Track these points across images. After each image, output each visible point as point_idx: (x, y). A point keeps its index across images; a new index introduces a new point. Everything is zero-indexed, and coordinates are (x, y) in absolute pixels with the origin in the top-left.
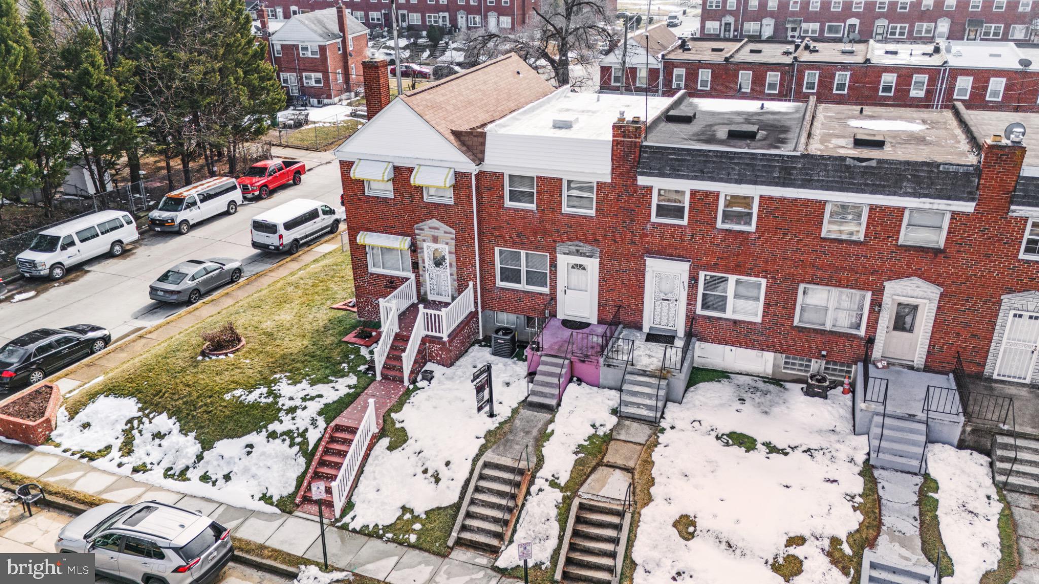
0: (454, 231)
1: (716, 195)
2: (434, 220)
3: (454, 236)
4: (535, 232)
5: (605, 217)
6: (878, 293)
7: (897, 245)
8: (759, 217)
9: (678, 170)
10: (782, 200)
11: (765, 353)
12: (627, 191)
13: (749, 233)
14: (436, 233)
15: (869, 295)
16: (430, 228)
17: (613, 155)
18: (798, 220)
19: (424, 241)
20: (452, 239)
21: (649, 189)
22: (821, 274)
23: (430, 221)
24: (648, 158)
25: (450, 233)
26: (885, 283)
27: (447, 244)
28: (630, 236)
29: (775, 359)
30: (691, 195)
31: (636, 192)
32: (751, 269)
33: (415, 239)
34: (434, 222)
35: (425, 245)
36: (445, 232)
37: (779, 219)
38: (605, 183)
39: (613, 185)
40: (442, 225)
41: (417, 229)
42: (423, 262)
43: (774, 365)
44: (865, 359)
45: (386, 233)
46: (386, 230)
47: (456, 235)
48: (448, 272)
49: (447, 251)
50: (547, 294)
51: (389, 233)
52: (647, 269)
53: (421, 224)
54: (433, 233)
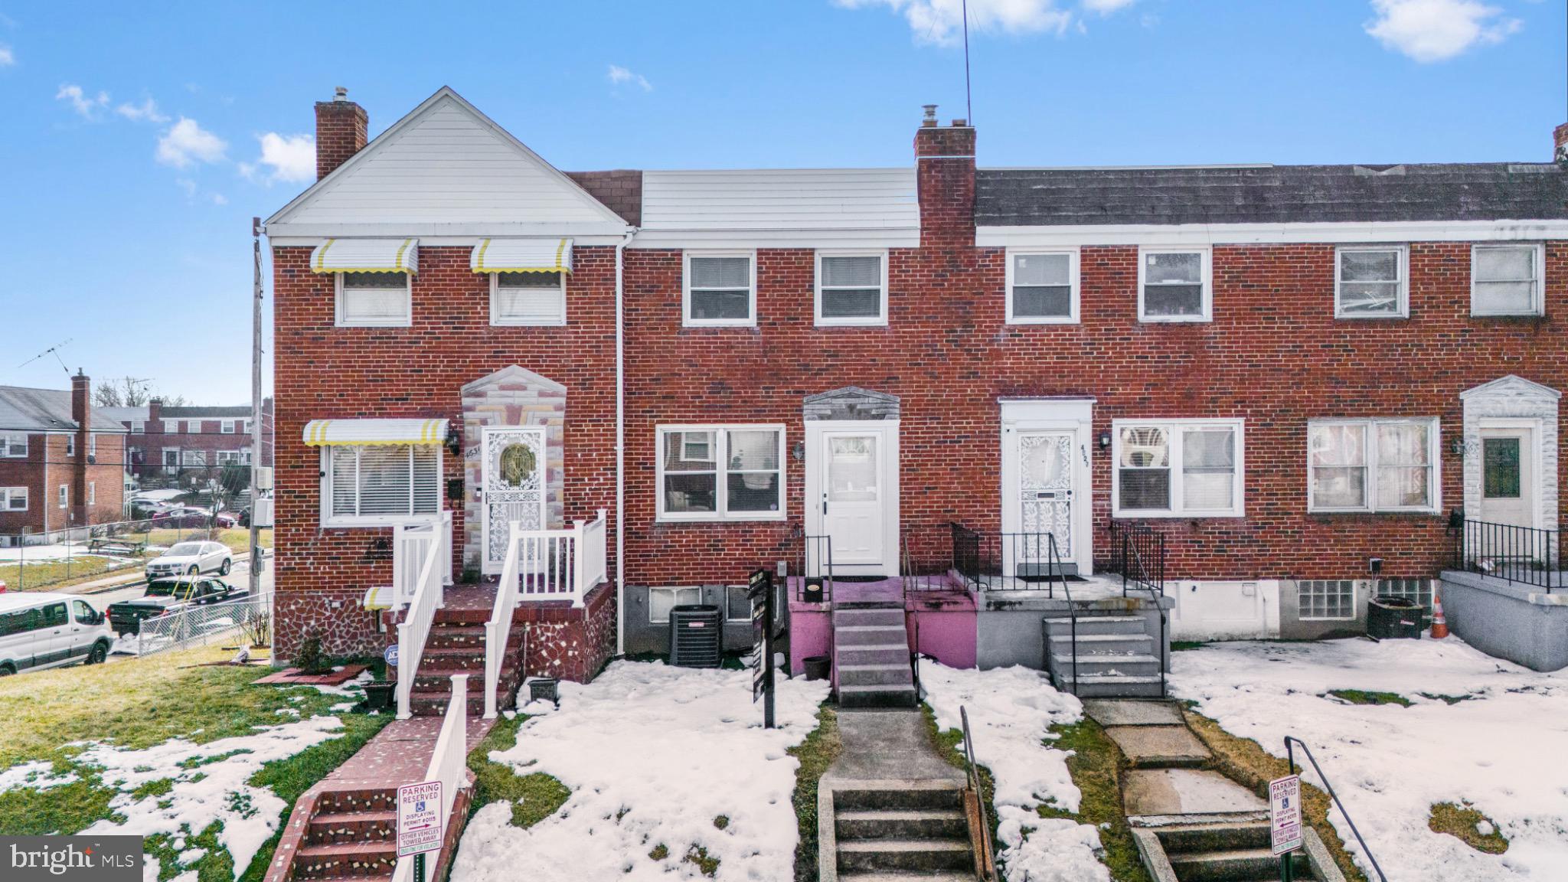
0: (564, 389)
1: (1130, 254)
2: (514, 367)
3: (563, 401)
4: (755, 375)
5: (909, 324)
6: (1452, 418)
7: (1468, 317)
8: (1217, 291)
9: (1056, 209)
10: (1257, 252)
11: (1260, 582)
12: (953, 262)
13: (1202, 324)
14: (517, 398)
15: (1435, 427)
16: (503, 388)
17: (920, 191)
18: (1290, 288)
19: (484, 422)
20: (558, 408)
21: (998, 254)
22: (1346, 392)
23: (503, 371)
24: (992, 193)
25: (553, 395)
26: (1462, 395)
27: (544, 422)
28: (965, 359)
29: (1282, 594)
30: (1084, 258)
31: (972, 263)
32: (1214, 400)
33: (461, 421)
34: (516, 373)
35: (485, 433)
36: (542, 394)
37: (1255, 291)
38: (908, 251)
39: (924, 254)
40: (536, 376)
41: (468, 395)
42: (478, 476)
43: (1282, 609)
44: (1457, 562)
45: (381, 416)
46: (381, 410)
47: (570, 396)
48: (542, 492)
49: (543, 440)
50: (781, 524)
51: (389, 416)
52: (1004, 427)
53: (479, 381)
54: (509, 401)
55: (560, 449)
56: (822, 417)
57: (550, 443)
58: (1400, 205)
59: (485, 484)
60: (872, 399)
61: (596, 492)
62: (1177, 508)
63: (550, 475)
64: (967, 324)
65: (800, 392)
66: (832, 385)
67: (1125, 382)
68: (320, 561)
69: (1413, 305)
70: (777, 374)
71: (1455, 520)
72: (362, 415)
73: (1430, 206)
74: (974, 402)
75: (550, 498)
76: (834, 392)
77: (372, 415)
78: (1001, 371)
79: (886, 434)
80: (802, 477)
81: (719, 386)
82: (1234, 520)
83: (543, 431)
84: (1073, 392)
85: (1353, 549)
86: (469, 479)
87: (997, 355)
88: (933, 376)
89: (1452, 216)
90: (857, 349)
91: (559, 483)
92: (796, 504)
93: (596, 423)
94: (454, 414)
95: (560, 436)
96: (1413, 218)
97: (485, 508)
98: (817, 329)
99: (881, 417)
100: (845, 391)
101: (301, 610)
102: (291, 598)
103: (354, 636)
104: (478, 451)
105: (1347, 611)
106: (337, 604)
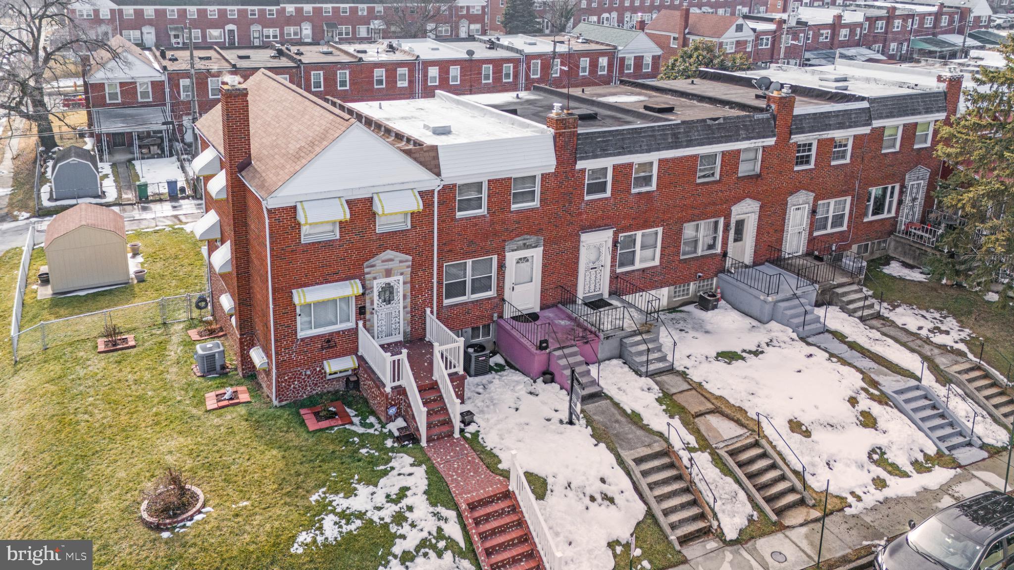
0: (410, 258)
1: (631, 165)
2: (388, 251)
3: (410, 263)
4: (486, 236)
5: (548, 205)
6: (728, 216)
7: (738, 178)
8: (659, 177)
9: (606, 150)
10: (674, 160)
11: (663, 289)
12: (566, 177)
13: (652, 191)
14: (389, 265)
15: (722, 221)
16: (383, 261)
17: (555, 146)
19: (375, 278)
20: (408, 267)
21: (583, 171)
22: (697, 212)
23: (383, 254)
24: (582, 144)
25: (407, 261)
26: (732, 208)
27: (402, 274)
28: (569, 217)
29: (669, 292)
30: (614, 169)
31: (573, 176)
32: (653, 222)
33: (366, 279)
34: (389, 254)
35: (375, 282)
36: (401, 262)
37: (672, 176)
38: (549, 174)
39: (556, 174)
40: (398, 254)
41: (368, 267)
42: (372, 303)
43: (669, 298)
44: (723, 270)
45: (326, 283)
46: (326, 279)
47: (413, 260)
48: (401, 305)
49: (401, 282)
50: (495, 298)
51: (330, 282)
52: (581, 244)
53: (372, 260)
54: (386, 267)
55: (409, 285)
56: (513, 251)
57: (405, 283)
58: (722, 137)
59: (375, 306)
60: (532, 239)
61: (424, 301)
62: (638, 265)
63: (405, 297)
64: (570, 203)
65: (504, 241)
66: (517, 236)
67: (624, 218)
68: (299, 354)
69: (721, 175)
70: (496, 234)
71: (725, 254)
72: (318, 284)
73: (731, 136)
74: (571, 235)
75: (404, 307)
76: (517, 239)
77: (322, 283)
78: (581, 221)
79: (536, 254)
80: (504, 277)
81: (471, 243)
82: (656, 267)
83: (401, 278)
84: (606, 227)
85: (693, 271)
86: (368, 305)
87: (580, 214)
88: (557, 226)
89: (737, 140)
90: (528, 218)
91: (409, 300)
92: (501, 289)
93: (424, 271)
94: (361, 277)
95: (409, 279)
96: (726, 142)
97: (375, 316)
98: (511, 212)
99: (536, 247)
100: (522, 237)
101: (290, 378)
102: (285, 374)
103: (316, 384)
104: (372, 292)
105: (688, 294)
106: (308, 373)
